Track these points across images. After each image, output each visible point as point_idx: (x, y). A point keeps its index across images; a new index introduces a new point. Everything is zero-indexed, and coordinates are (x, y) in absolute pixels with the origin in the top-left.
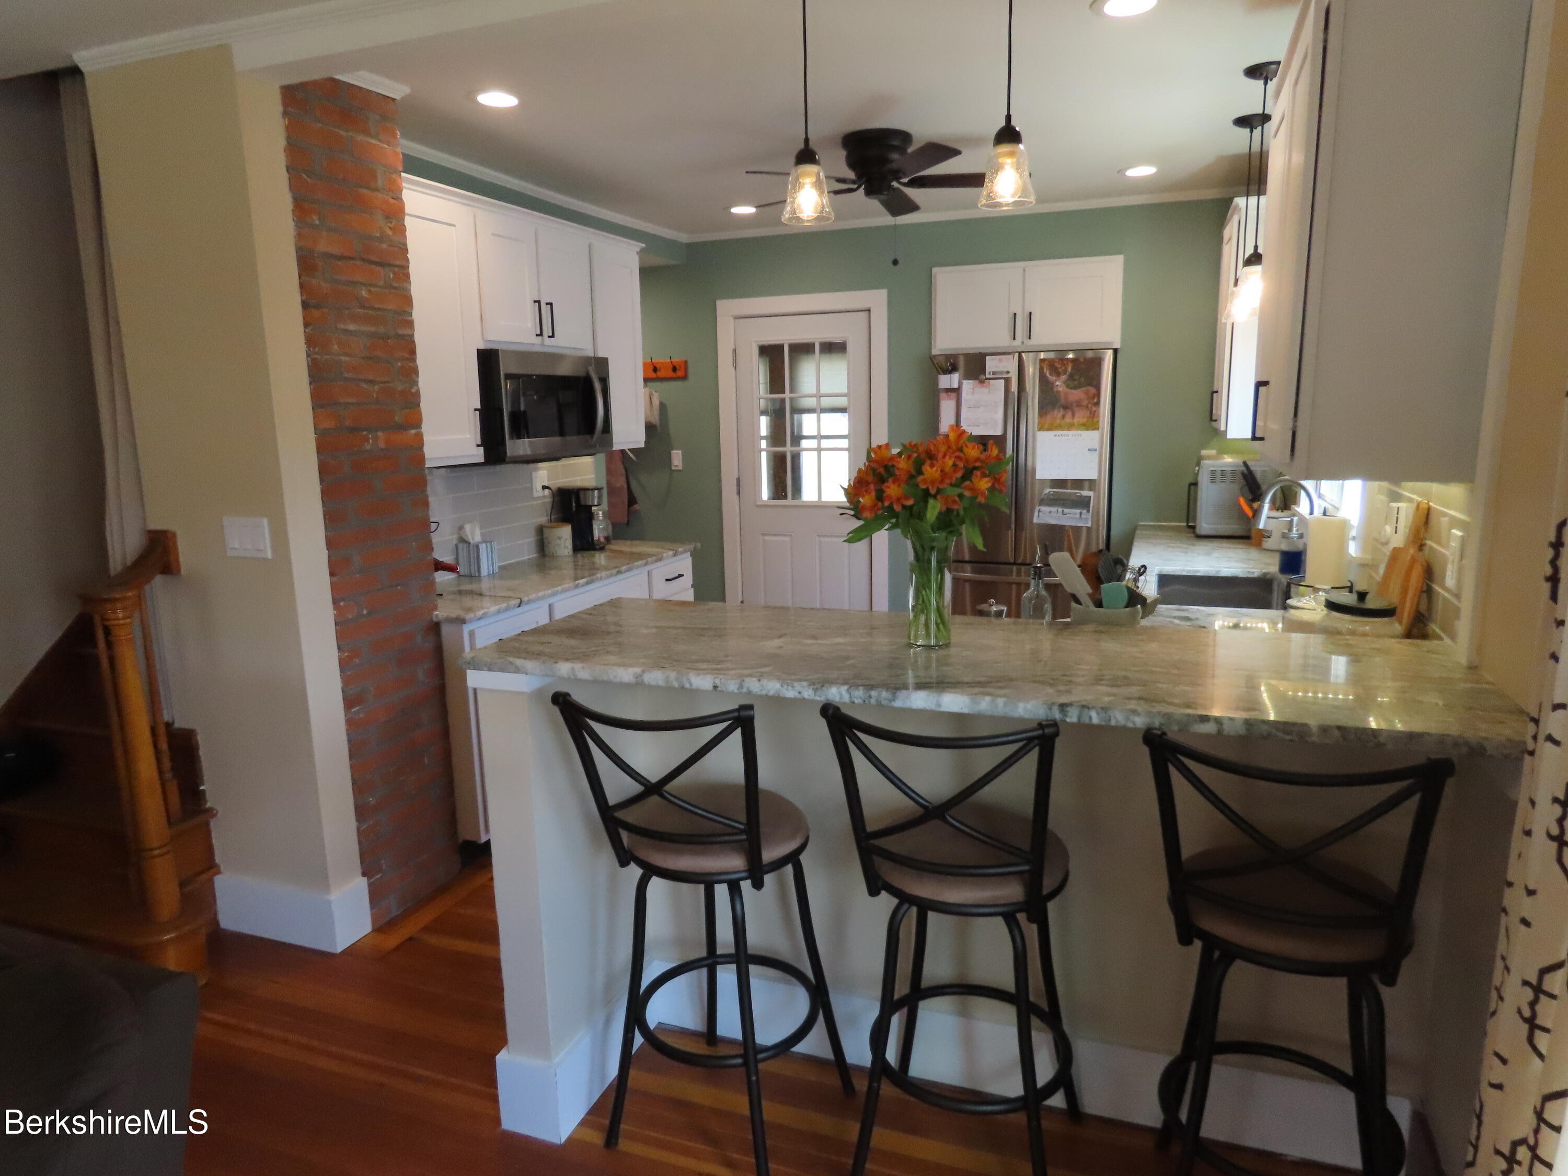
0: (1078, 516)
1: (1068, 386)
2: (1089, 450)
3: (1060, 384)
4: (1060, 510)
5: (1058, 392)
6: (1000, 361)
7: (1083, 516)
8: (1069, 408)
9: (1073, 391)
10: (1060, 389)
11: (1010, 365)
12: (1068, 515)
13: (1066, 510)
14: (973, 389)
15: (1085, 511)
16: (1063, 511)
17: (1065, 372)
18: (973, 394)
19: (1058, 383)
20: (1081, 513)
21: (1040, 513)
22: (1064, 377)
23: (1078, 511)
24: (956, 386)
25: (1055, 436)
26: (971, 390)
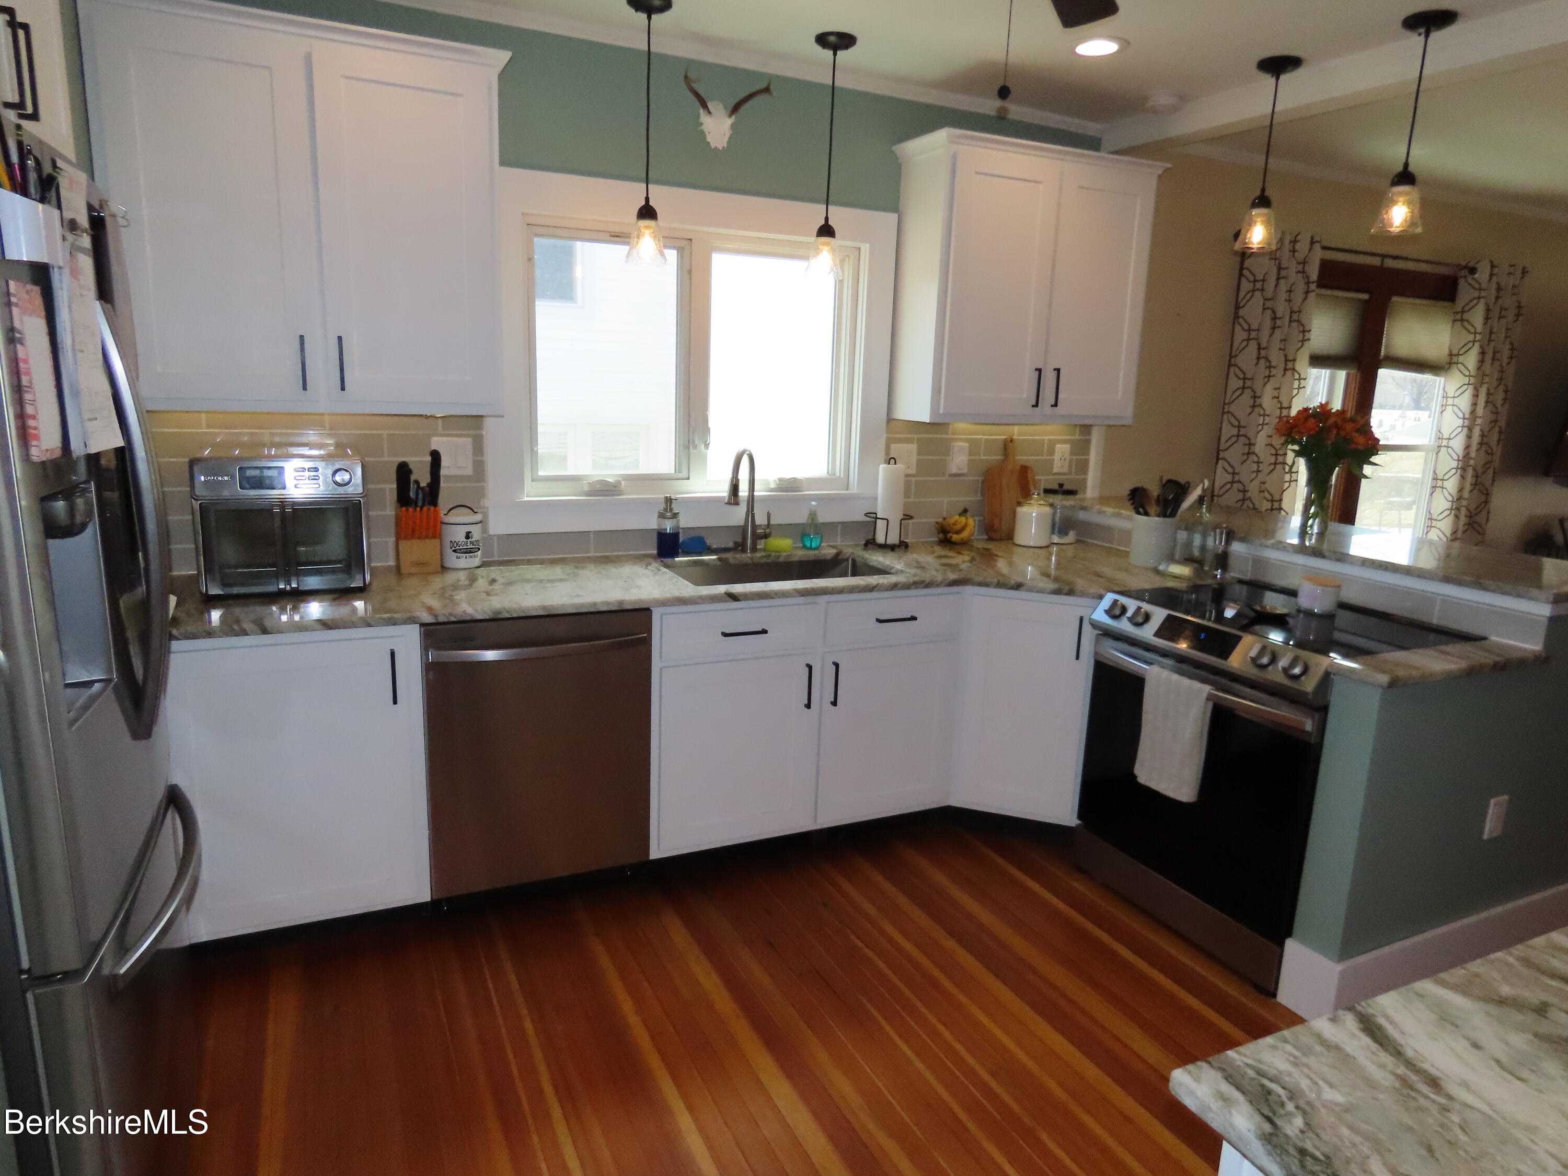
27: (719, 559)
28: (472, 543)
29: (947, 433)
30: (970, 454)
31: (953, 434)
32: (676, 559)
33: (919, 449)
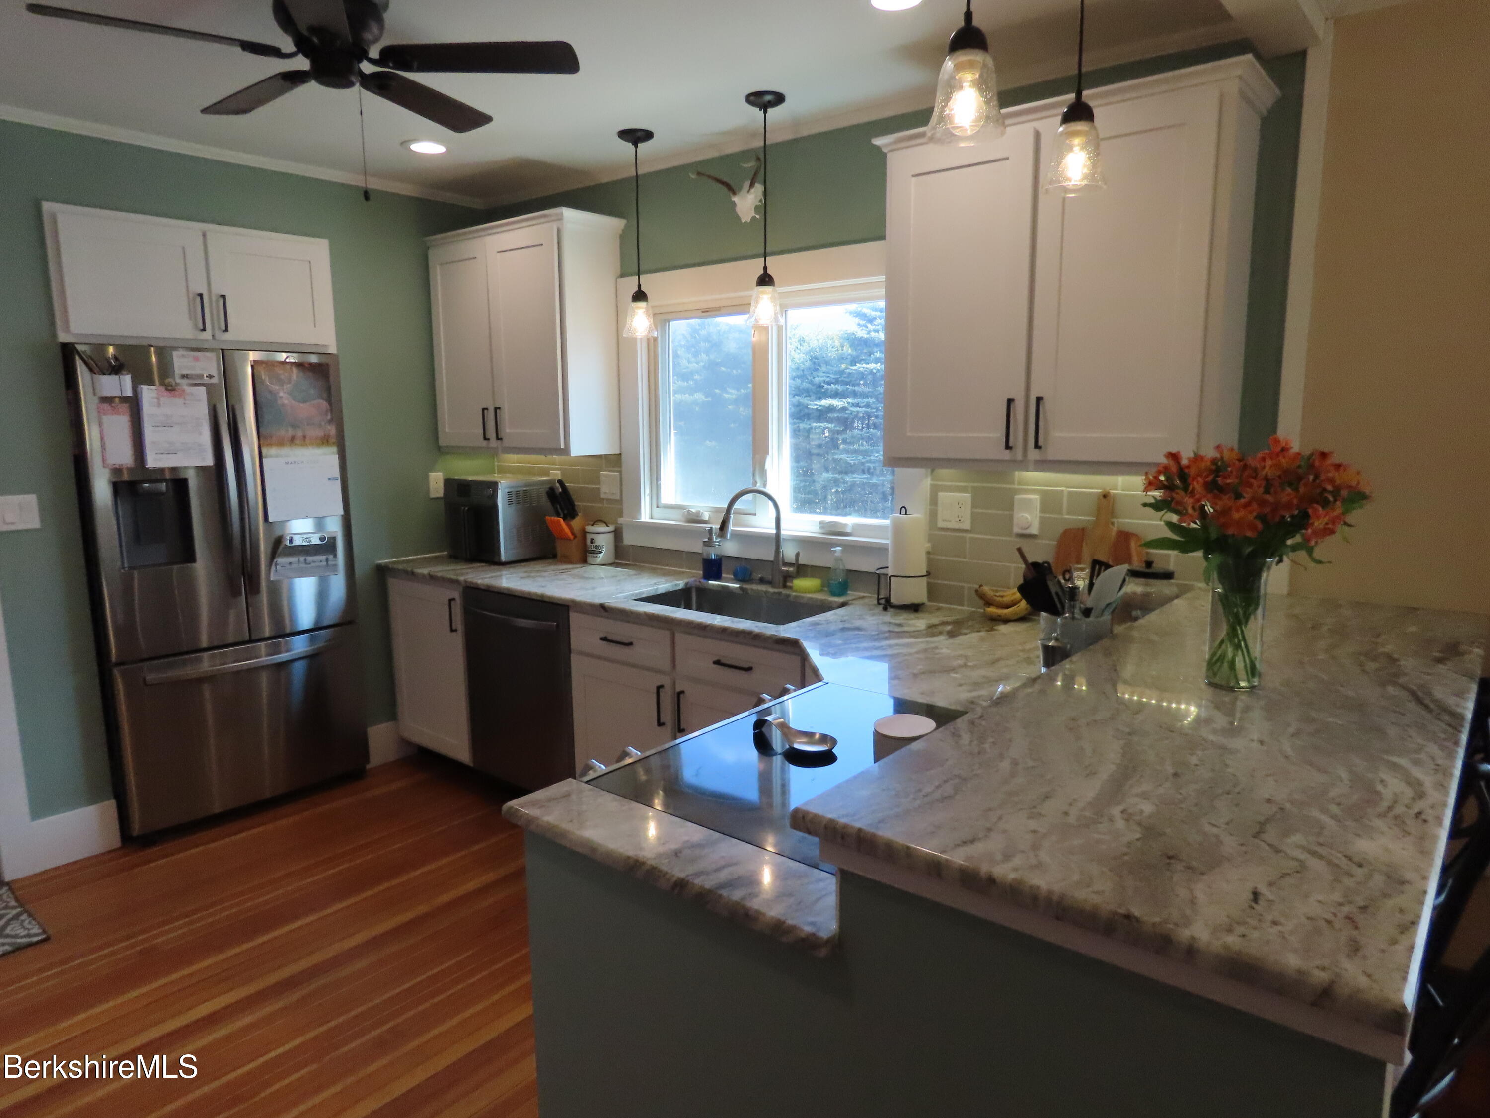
0: (324, 563)
1: (294, 399)
2: (330, 479)
3: (284, 396)
4: (302, 559)
5: (283, 405)
6: (197, 359)
7: (330, 563)
8: (299, 427)
9: (302, 405)
10: (286, 402)
11: (209, 366)
12: (313, 565)
13: (310, 559)
14: (158, 399)
15: (331, 557)
16: (305, 560)
17: (289, 382)
18: (159, 405)
19: (281, 394)
20: (327, 560)
21: (278, 567)
22: (287, 387)
23: (323, 557)
24: (129, 393)
25: (287, 463)
26: (156, 400)
27: (740, 588)
28: (594, 547)
29: (1013, 483)
30: (1042, 511)
31: (1019, 484)
32: (710, 582)
33: (974, 499)
